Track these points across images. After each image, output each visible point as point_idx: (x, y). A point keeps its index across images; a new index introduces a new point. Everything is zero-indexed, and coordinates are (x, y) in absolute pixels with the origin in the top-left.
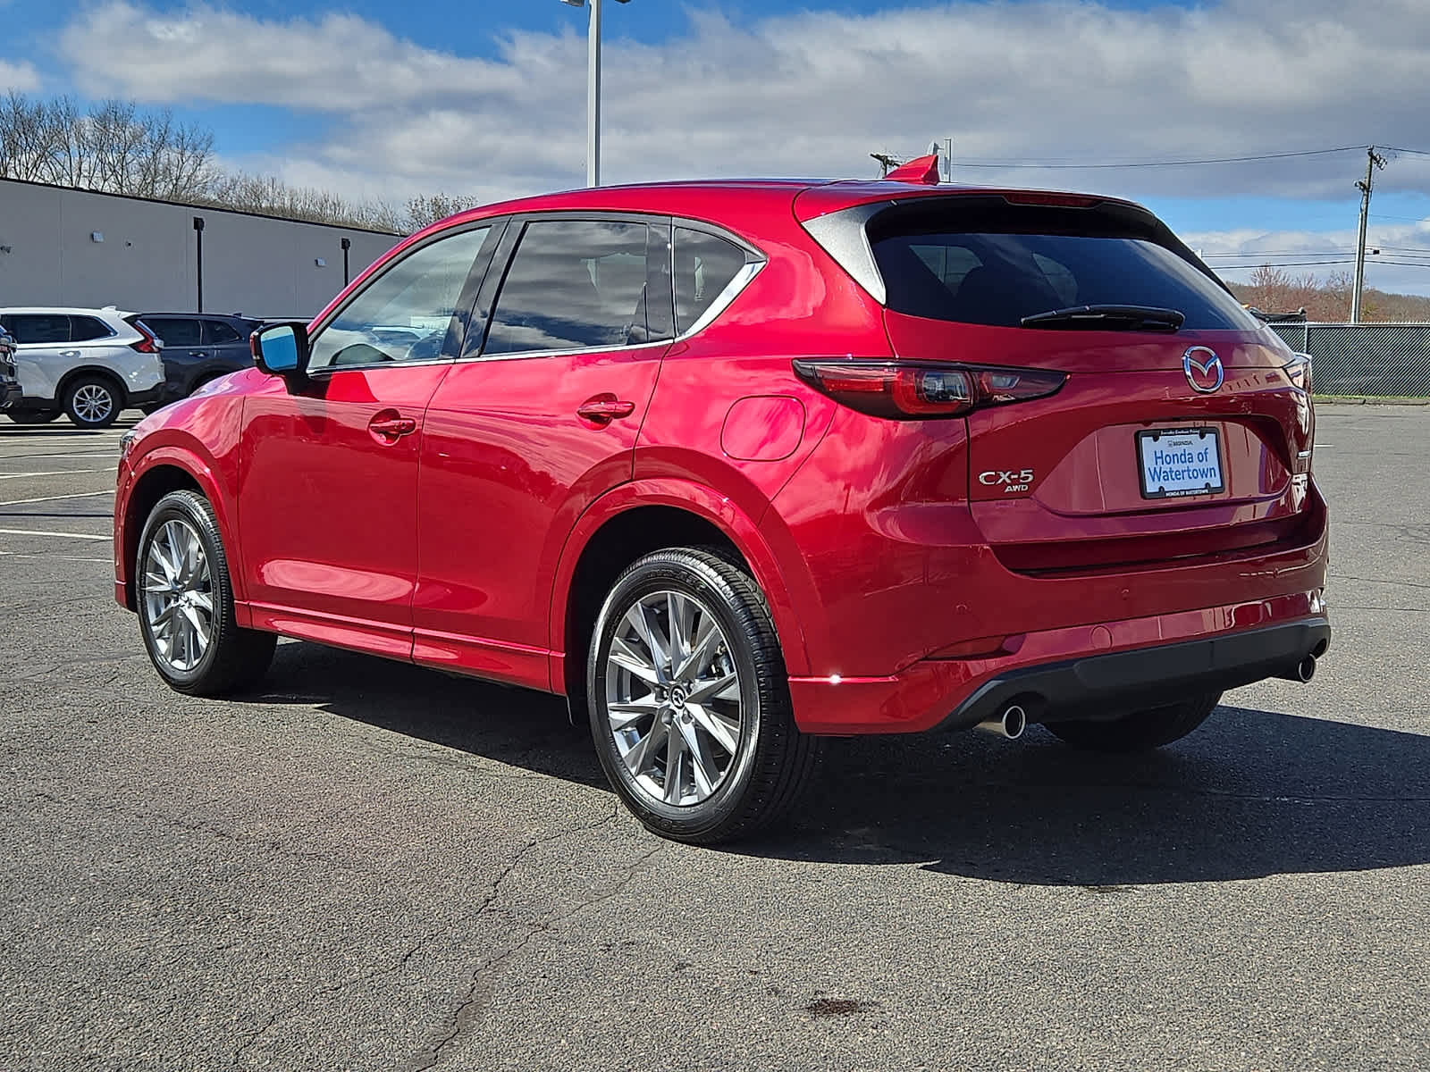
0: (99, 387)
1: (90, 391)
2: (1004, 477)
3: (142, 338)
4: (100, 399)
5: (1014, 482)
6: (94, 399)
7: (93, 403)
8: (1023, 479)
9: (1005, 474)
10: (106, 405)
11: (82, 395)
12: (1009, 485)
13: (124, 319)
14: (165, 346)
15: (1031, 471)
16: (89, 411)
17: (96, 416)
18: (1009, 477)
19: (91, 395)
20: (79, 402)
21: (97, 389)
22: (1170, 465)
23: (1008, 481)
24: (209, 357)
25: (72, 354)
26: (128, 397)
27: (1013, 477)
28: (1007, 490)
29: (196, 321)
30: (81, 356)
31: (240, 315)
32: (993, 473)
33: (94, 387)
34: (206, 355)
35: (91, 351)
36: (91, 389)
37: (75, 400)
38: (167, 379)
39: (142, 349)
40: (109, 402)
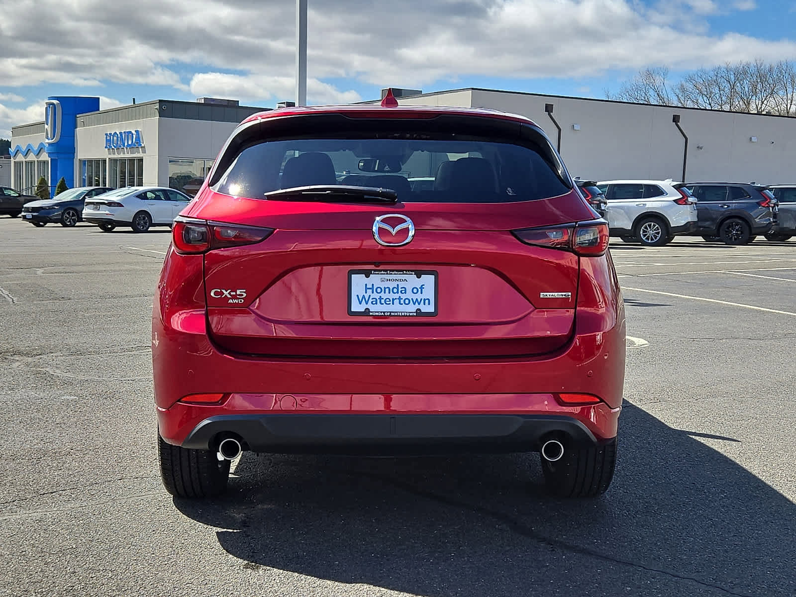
0: (655, 224)
1: (650, 226)
2: (226, 293)
3: (681, 196)
4: (655, 230)
5: (234, 297)
6: (652, 230)
7: (651, 232)
8: (239, 295)
9: (226, 291)
10: (658, 233)
11: (646, 228)
12: (230, 298)
13: (673, 186)
14: (698, 201)
15: (244, 291)
16: (649, 236)
17: (652, 239)
18: (229, 293)
19: (650, 228)
20: (644, 231)
21: (654, 225)
22: (380, 295)
23: (229, 296)
24: (730, 208)
25: (642, 205)
26: (670, 230)
27: (232, 293)
28: (229, 302)
29: (726, 186)
30: (646, 207)
31: (754, 183)
32: (219, 290)
33: (652, 224)
34: (728, 206)
35: (652, 204)
36: (651, 225)
37: (642, 230)
38: (698, 220)
39: (680, 203)
40: (659, 232)
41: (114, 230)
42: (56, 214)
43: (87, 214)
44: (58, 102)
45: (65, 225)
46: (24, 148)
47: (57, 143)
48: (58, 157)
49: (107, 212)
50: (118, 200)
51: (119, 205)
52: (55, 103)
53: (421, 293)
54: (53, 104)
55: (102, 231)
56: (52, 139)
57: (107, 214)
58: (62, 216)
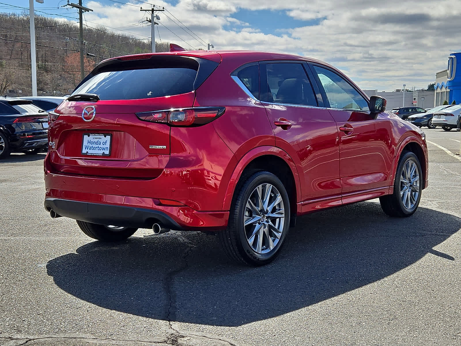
22: (92, 145)
41: (451, 130)
42: (425, 121)
43: (434, 121)
44: (455, 56)
45: (430, 128)
46: (440, 85)
47: (453, 80)
48: (453, 89)
49: (444, 120)
50: (451, 112)
51: (451, 115)
52: (453, 57)
53: (106, 144)
54: (452, 58)
55: (444, 130)
56: (450, 78)
57: (444, 121)
58: (428, 123)
